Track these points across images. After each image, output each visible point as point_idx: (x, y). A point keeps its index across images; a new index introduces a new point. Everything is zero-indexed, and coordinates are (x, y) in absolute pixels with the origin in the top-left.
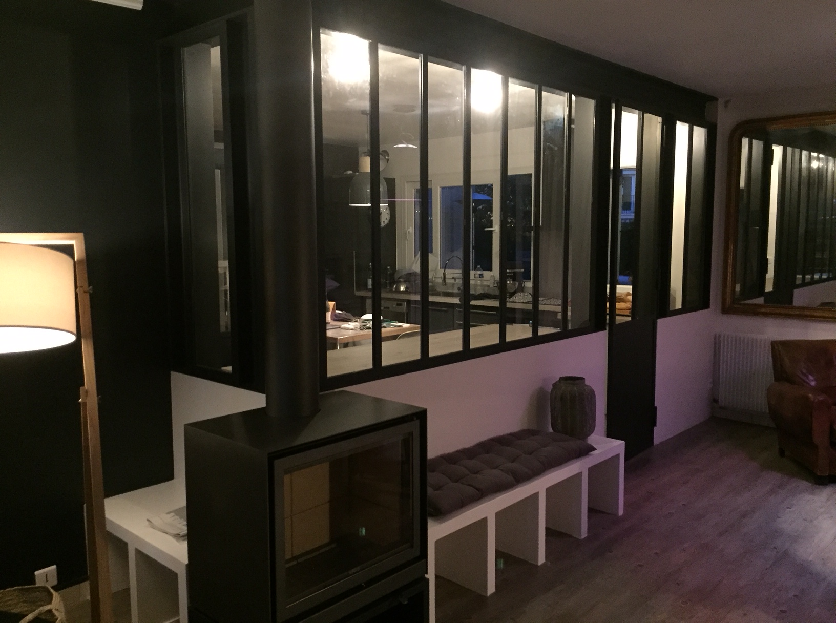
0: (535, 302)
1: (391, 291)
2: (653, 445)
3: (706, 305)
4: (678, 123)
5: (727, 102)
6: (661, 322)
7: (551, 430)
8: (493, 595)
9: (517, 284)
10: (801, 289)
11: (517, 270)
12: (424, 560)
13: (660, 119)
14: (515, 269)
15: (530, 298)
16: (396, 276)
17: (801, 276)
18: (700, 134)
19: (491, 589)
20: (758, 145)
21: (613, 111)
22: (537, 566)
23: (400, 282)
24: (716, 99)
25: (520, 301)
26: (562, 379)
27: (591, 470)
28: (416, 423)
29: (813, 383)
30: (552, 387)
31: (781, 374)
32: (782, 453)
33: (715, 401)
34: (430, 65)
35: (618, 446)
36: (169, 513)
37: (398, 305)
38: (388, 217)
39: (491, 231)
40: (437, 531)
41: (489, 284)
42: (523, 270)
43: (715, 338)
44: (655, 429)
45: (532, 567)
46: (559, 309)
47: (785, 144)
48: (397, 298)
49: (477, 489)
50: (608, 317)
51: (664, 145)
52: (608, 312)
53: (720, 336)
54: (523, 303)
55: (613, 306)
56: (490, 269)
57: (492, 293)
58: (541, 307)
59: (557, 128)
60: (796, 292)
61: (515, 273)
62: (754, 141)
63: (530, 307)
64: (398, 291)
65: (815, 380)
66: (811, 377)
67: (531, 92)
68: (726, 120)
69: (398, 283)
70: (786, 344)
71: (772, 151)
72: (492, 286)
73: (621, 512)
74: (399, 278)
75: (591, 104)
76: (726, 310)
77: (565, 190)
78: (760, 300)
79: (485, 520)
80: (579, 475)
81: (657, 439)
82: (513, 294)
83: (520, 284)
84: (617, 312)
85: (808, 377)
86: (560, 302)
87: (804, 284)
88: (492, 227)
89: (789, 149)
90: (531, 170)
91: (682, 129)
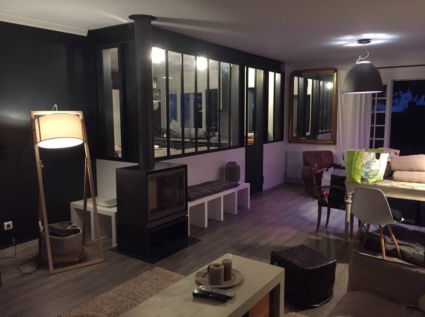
0: (219, 140)
1: (160, 137)
2: (262, 190)
3: (282, 140)
4: (270, 72)
5: (288, 64)
6: (265, 145)
7: (225, 180)
8: (206, 228)
9: (213, 133)
10: (321, 135)
11: (212, 128)
12: (187, 211)
13: (263, 71)
14: (212, 127)
15: (218, 139)
16: (162, 131)
17: (321, 130)
18: (278, 76)
19: (206, 225)
20: (301, 79)
21: (246, 68)
22: (221, 221)
23: (164, 133)
24: (285, 63)
25: (214, 140)
26: (228, 163)
27: (238, 192)
28: (184, 169)
29: (316, 166)
30: (225, 166)
31: (306, 163)
32: (306, 191)
33: (286, 176)
34: (184, 55)
35: (248, 185)
36: (103, 202)
37: (164, 143)
38: (158, 106)
39: (202, 112)
40: (190, 204)
41: (201, 134)
42: (215, 128)
43: (286, 152)
44: (263, 184)
45: (219, 221)
46: (228, 142)
47: (313, 78)
48: (163, 140)
49: (202, 194)
50: (245, 144)
51: (265, 80)
52: (245, 142)
53: (287, 151)
54: (215, 140)
55: (247, 141)
56: (201, 127)
57: (202, 137)
58: (222, 142)
59: (226, 75)
60: (318, 136)
61: (211, 129)
62: (300, 78)
63: (217, 142)
64: (163, 137)
65: (317, 164)
66: (316, 164)
67: (217, 62)
68: (288, 71)
69: (163, 134)
70: (308, 152)
71: (307, 82)
72: (202, 134)
73: (249, 208)
74: (164, 132)
75: (238, 66)
76: (290, 142)
77: (229, 97)
78: (304, 138)
79: (204, 203)
80: (234, 193)
81: (264, 189)
82: (211, 137)
83: (214, 134)
84: (248, 142)
85: (314, 164)
86: (228, 140)
87: (322, 133)
88: (202, 110)
89: (315, 81)
90: (217, 88)
91: (271, 74)
